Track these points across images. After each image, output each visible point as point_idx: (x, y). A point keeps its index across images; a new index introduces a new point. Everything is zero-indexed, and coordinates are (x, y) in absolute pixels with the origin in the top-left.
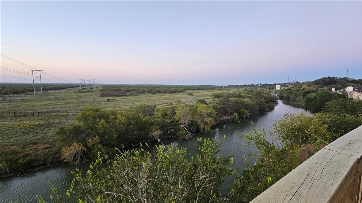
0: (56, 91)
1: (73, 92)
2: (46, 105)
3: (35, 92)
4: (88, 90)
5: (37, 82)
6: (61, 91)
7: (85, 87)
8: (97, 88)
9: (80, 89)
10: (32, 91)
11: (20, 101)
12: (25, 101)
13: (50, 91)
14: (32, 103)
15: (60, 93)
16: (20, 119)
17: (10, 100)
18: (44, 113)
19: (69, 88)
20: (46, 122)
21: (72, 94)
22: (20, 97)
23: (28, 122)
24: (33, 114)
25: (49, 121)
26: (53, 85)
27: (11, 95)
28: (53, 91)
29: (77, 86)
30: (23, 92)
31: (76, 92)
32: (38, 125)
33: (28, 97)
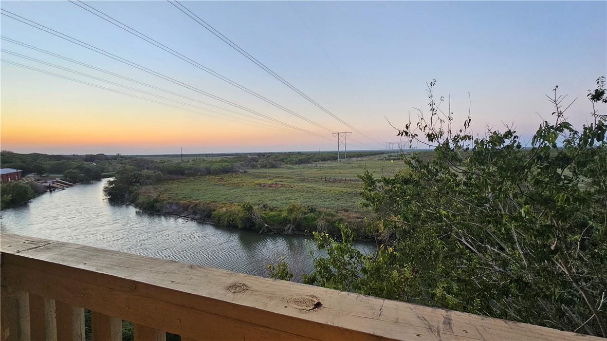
0: (359, 159)
1: (378, 160)
2: (351, 173)
3: (339, 159)
4: (396, 158)
6: (362, 159)
7: (391, 154)
8: (409, 154)
9: (386, 156)
10: (337, 158)
11: (327, 168)
12: (331, 168)
13: (353, 159)
14: (337, 171)
15: (362, 161)
16: (330, 184)
17: (320, 167)
18: (351, 180)
19: (372, 155)
20: (353, 190)
21: (377, 162)
22: (327, 164)
23: (337, 188)
24: (341, 181)
25: (356, 190)
26: (354, 152)
27: (320, 162)
28: (355, 158)
29: (382, 153)
30: (329, 160)
31: (381, 159)
32: (346, 192)
33: (334, 164)
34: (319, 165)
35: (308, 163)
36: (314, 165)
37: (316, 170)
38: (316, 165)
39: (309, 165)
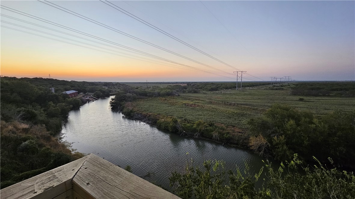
0: (251, 88)
1: (264, 89)
2: (243, 99)
4: (278, 88)
5: (239, 80)
7: (275, 85)
9: (271, 86)
10: (236, 87)
11: (228, 94)
12: (231, 94)
13: (246, 88)
14: (234, 97)
15: (253, 89)
16: (227, 106)
17: (224, 93)
18: (241, 104)
19: (261, 85)
20: (241, 112)
21: (263, 91)
22: (229, 91)
23: (231, 110)
24: (234, 104)
25: (244, 111)
26: (249, 83)
27: (224, 90)
28: (248, 88)
29: (268, 83)
30: (231, 88)
31: (266, 89)
32: (237, 113)
33: (233, 92)
34: (223, 92)
35: (217, 91)
36: (220, 92)
37: (220, 95)
38: (221, 92)
39: (217, 92)
